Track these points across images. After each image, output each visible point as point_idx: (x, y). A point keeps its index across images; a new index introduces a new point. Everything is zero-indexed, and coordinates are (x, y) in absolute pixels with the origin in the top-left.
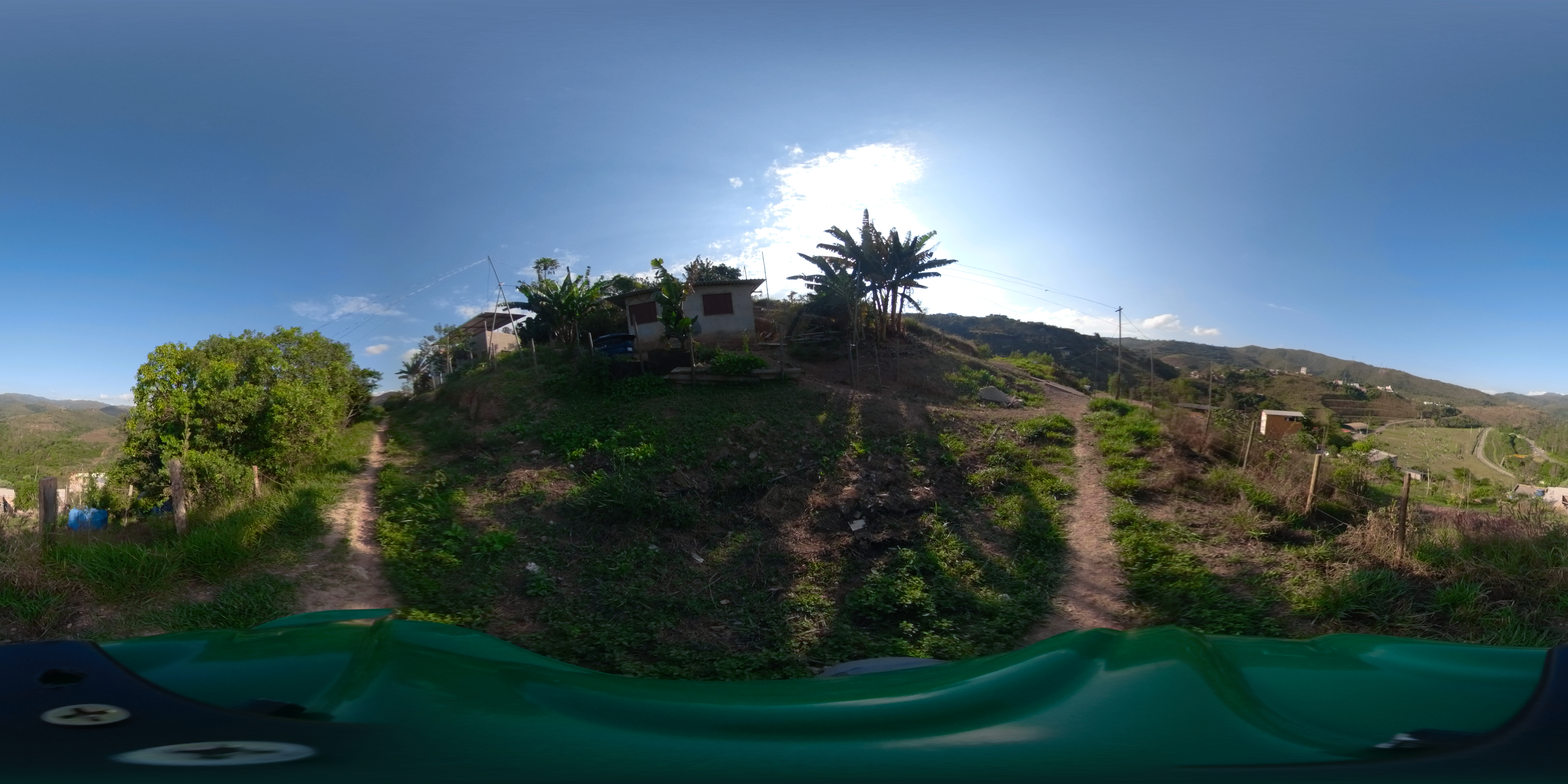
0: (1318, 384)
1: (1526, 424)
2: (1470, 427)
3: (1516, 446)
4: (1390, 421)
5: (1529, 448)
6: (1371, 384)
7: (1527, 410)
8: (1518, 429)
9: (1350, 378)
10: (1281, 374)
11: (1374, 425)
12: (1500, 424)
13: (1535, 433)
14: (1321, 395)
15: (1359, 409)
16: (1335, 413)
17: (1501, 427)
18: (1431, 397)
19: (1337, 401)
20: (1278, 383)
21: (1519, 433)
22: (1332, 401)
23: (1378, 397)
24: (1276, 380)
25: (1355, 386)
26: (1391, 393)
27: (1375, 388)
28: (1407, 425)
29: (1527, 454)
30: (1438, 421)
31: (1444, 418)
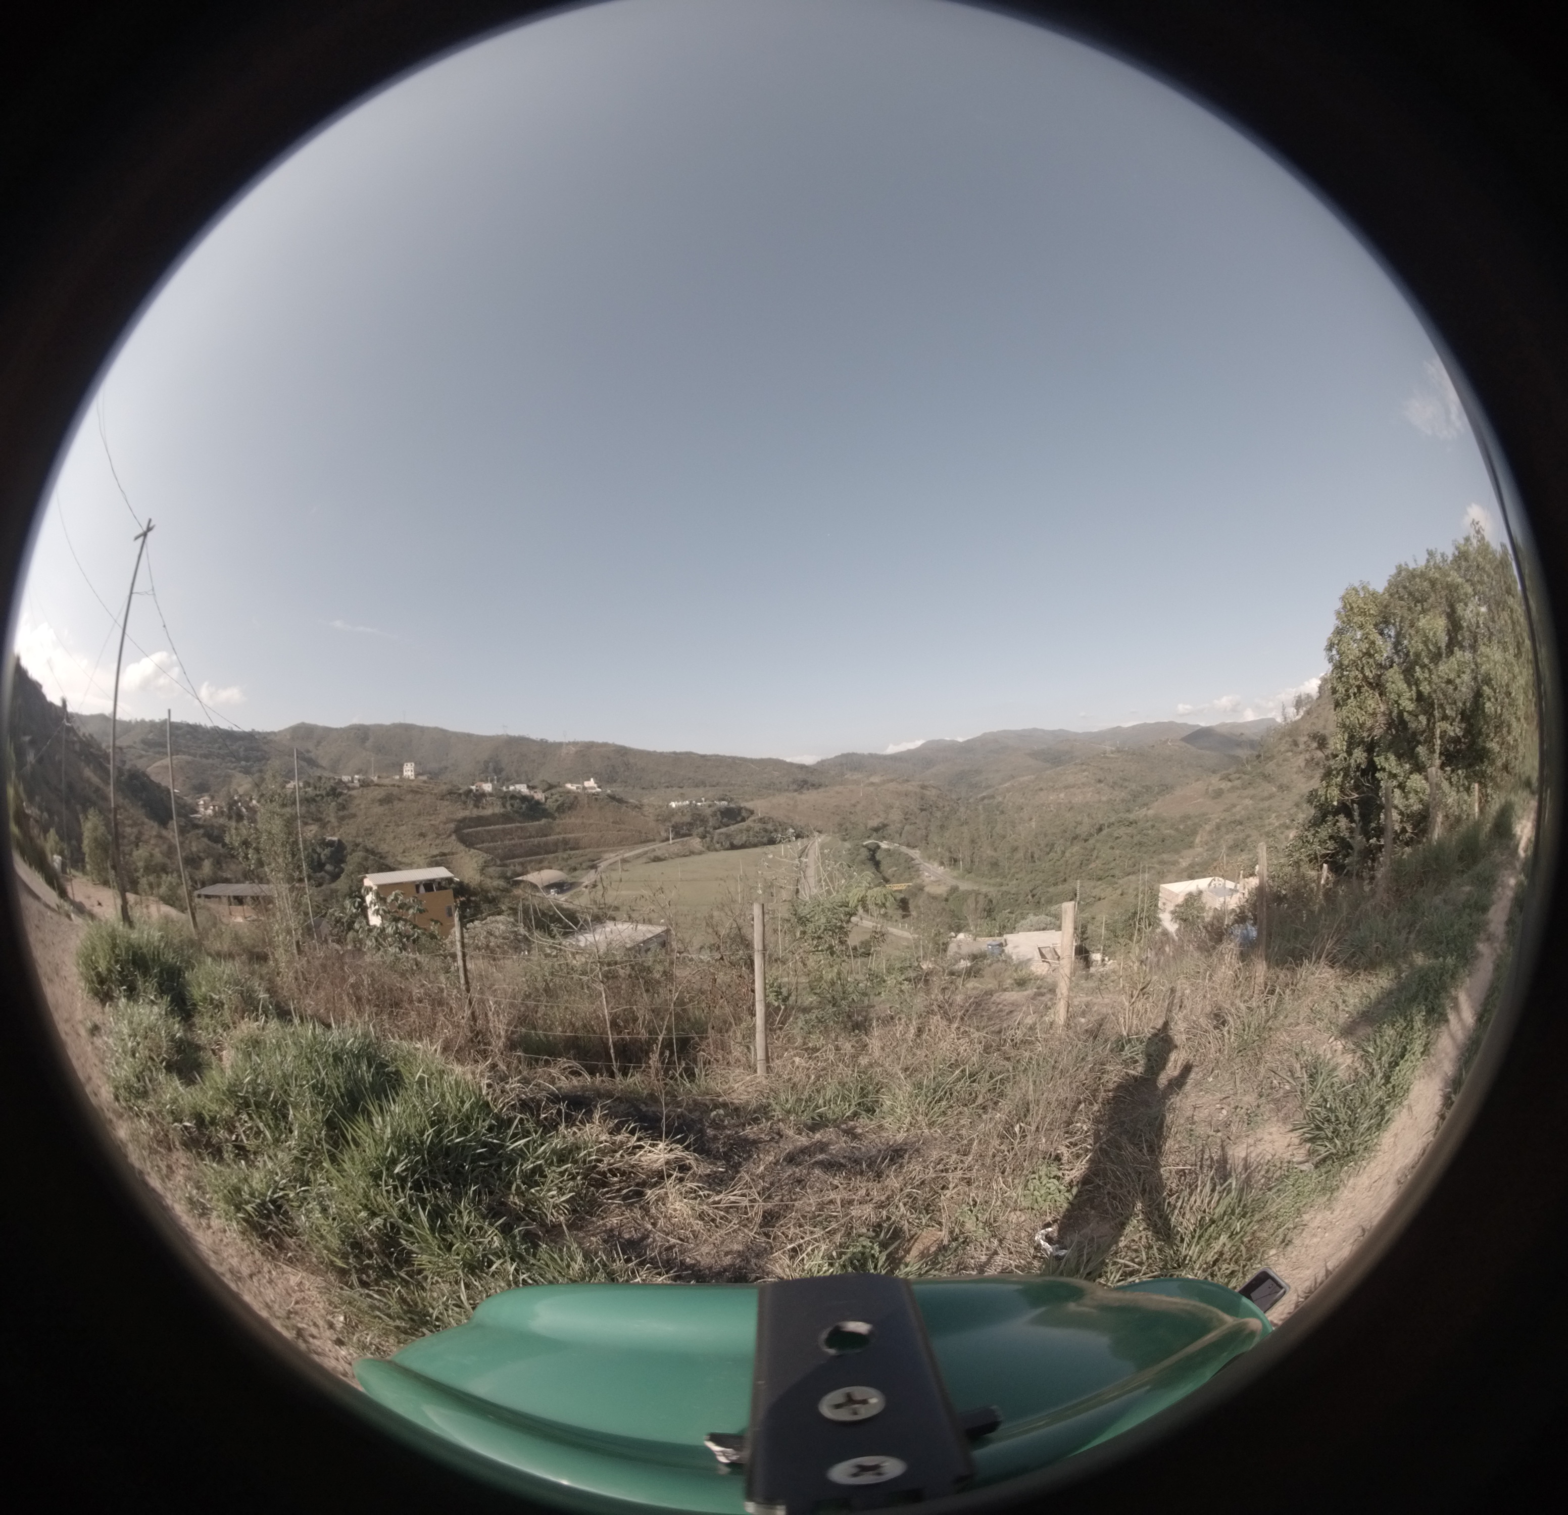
0: (442, 798)
1: (896, 816)
2: (778, 842)
3: (883, 866)
4: (606, 856)
5: (910, 868)
6: (553, 780)
7: (892, 786)
8: (879, 830)
9: (504, 774)
10: (365, 784)
11: (575, 869)
12: (841, 825)
13: (919, 833)
14: (452, 820)
15: (536, 841)
16: (488, 857)
17: (844, 830)
18: (681, 791)
19: (488, 831)
20: (362, 806)
21: (883, 838)
22: (477, 833)
23: (570, 808)
24: (357, 802)
25: (520, 792)
26: (598, 794)
27: (560, 789)
28: (644, 860)
29: (911, 879)
30: (708, 839)
31: (718, 831)
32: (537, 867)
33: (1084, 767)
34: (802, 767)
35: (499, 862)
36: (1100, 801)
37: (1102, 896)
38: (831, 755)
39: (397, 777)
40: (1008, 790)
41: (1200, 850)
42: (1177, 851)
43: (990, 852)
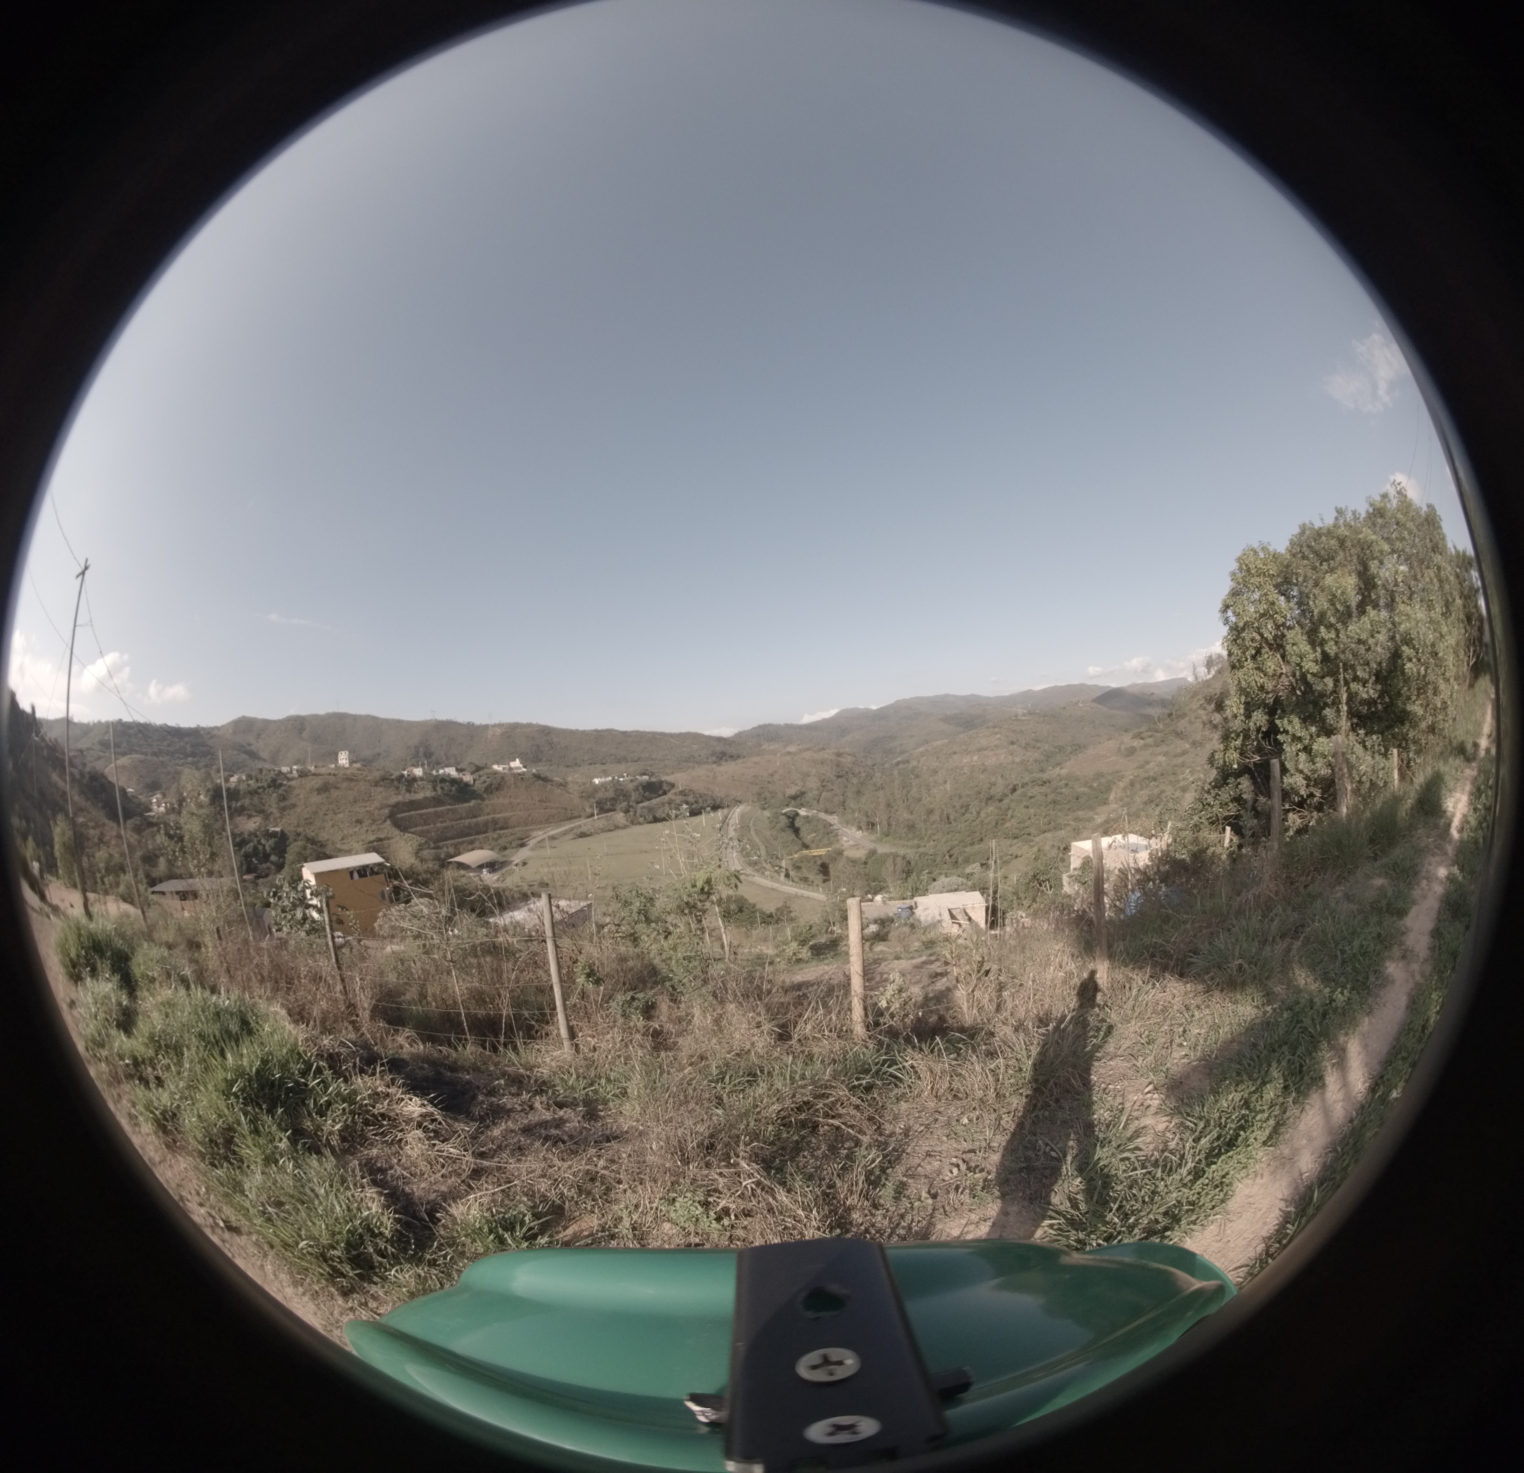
0: (376, 784)
1: (813, 783)
2: (700, 813)
3: (803, 833)
4: (534, 834)
5: (828, 833)
6: (481, 762)
7: (808, 755)
8: (798, 798)
9: (434, 758)
10: (303, 774)
11: (505, 848)
12: (759, 794)
13: (836, 799)
14: (388, 806)
15: (467, 822)
16: (422, 840)
17: (763, 799)
18: (604, 767)
19: (421, 815)
20: (302, 796)
21: (802, 805)
22: (411, 817)
23: (497, 789)
24: (296, 792)
25: (449, 775)
26: (524, 773)
27: (488, 771)
28: (571, 836)
29: (829, 844)
30: (631, 813)
31: (641, 805)
32: (470, 847)
33: (996, 730)
34: (720, 740)
35: (432, 845)
36: (1013, 762)
37: (1019, 853)
38: (748, 727)
39: (333, 766)
40: (922, 754)
41: (1114, 806)
42: (1091, 808)
43: (906, 815)
